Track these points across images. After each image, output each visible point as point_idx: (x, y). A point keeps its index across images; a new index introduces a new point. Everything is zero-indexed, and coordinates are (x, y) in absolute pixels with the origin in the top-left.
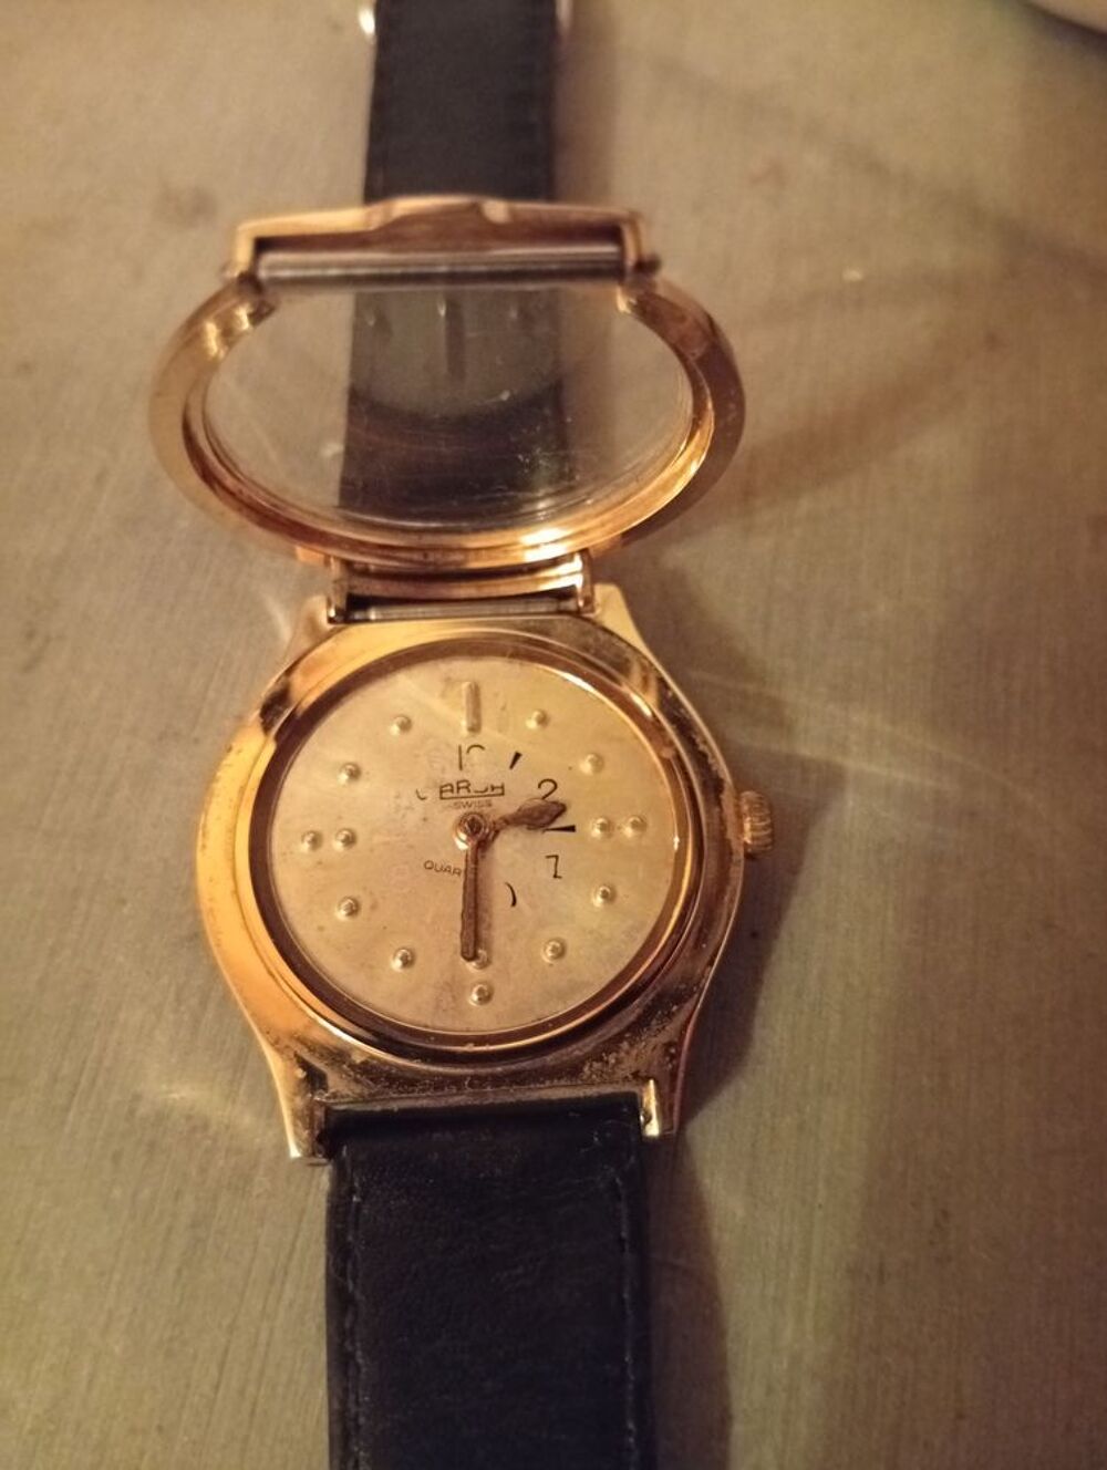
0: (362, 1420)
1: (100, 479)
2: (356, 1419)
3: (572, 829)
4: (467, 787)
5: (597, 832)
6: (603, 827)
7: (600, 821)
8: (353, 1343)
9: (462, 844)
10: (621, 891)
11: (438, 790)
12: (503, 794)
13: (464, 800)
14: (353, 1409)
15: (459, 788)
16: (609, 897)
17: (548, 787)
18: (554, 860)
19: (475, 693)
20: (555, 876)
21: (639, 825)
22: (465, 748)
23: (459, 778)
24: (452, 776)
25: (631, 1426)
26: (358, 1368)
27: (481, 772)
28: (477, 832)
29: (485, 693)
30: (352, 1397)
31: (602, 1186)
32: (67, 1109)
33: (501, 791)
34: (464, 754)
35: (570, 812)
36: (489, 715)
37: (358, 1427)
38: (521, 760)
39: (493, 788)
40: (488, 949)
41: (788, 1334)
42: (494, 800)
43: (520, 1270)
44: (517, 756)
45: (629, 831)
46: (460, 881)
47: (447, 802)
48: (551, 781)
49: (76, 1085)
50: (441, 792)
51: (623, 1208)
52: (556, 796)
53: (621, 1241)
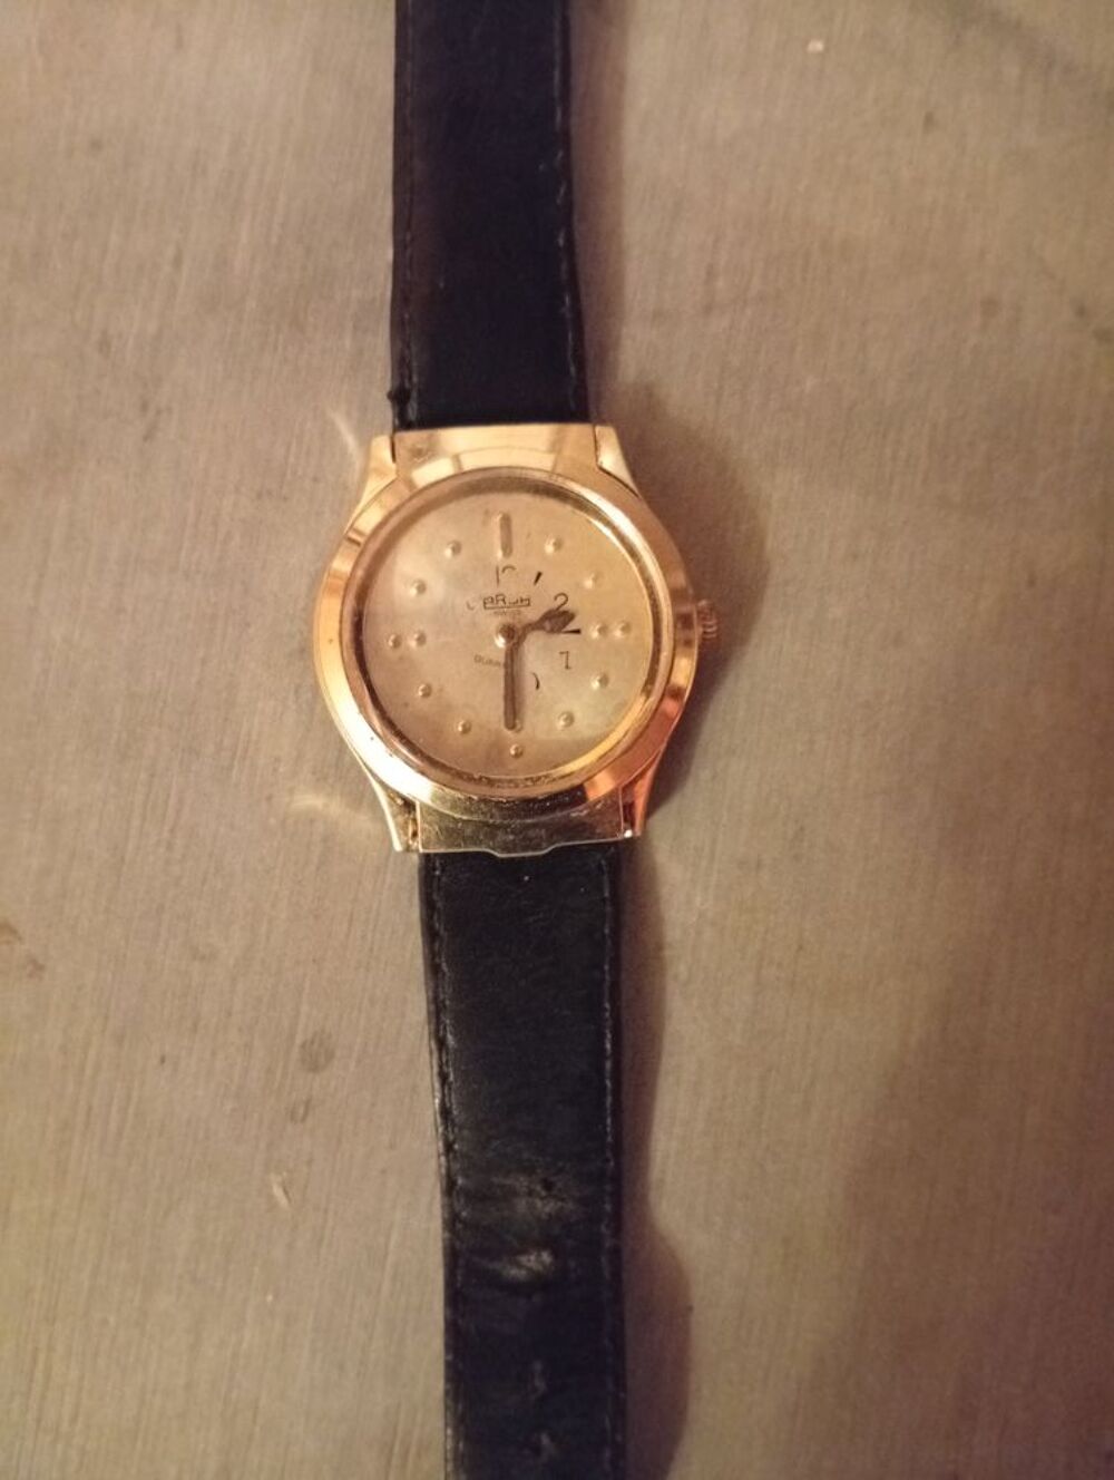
0: (447, 1003)
1: (177, 262)
2: (443, 1001)
3: (577, 632)
4: (504, 600)
5: (595, 635)
6: (600, 631)
7: (598, 627)
8: (440, 958)
9: (501, 642)
10: (612, 679)
11: (482, 603)
12: (529, 605)
13: (502, 610)
14: (442, 997)
15: (497, 601)
16: (604, 681)
17: (561, 600)
18: (564, 655)
19: (506, 522)
20: (567, 667)
21: (626, 629)
22: (501, 569)
23: (496, 592)
24: (491, 591)
25: (607, 1006)
26: (444, 974)
27: (513, 589)
28: (513, 638)
29: (516, 523)
30: (440, 989)
31: (593, 866)
32: (230, 768)
33: (526, 602)
34: (500, 572)
35: (577, 619)
36: (518, 544)
37: (445, 1006)
38: (542, 578)
39: (522, 601)
40: (522, 722)
41: (698, 900)
42: (522, 609)
43: (541, 915)
44: (539, 575)
45: (618, 634)
46: (501, 672)
47: (489, 612)
48: (564, 595)
49: (235, 754)
50: (485, 603)
51: (606, 878)
52: (567, 607)
53: (604, 900)
